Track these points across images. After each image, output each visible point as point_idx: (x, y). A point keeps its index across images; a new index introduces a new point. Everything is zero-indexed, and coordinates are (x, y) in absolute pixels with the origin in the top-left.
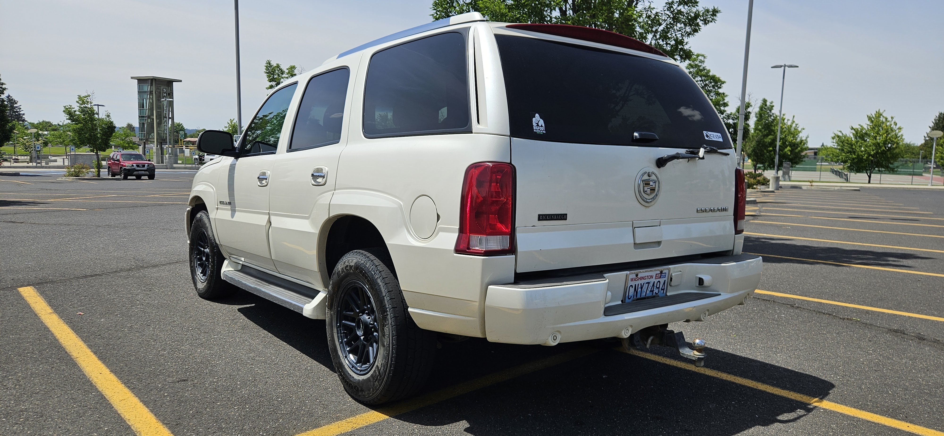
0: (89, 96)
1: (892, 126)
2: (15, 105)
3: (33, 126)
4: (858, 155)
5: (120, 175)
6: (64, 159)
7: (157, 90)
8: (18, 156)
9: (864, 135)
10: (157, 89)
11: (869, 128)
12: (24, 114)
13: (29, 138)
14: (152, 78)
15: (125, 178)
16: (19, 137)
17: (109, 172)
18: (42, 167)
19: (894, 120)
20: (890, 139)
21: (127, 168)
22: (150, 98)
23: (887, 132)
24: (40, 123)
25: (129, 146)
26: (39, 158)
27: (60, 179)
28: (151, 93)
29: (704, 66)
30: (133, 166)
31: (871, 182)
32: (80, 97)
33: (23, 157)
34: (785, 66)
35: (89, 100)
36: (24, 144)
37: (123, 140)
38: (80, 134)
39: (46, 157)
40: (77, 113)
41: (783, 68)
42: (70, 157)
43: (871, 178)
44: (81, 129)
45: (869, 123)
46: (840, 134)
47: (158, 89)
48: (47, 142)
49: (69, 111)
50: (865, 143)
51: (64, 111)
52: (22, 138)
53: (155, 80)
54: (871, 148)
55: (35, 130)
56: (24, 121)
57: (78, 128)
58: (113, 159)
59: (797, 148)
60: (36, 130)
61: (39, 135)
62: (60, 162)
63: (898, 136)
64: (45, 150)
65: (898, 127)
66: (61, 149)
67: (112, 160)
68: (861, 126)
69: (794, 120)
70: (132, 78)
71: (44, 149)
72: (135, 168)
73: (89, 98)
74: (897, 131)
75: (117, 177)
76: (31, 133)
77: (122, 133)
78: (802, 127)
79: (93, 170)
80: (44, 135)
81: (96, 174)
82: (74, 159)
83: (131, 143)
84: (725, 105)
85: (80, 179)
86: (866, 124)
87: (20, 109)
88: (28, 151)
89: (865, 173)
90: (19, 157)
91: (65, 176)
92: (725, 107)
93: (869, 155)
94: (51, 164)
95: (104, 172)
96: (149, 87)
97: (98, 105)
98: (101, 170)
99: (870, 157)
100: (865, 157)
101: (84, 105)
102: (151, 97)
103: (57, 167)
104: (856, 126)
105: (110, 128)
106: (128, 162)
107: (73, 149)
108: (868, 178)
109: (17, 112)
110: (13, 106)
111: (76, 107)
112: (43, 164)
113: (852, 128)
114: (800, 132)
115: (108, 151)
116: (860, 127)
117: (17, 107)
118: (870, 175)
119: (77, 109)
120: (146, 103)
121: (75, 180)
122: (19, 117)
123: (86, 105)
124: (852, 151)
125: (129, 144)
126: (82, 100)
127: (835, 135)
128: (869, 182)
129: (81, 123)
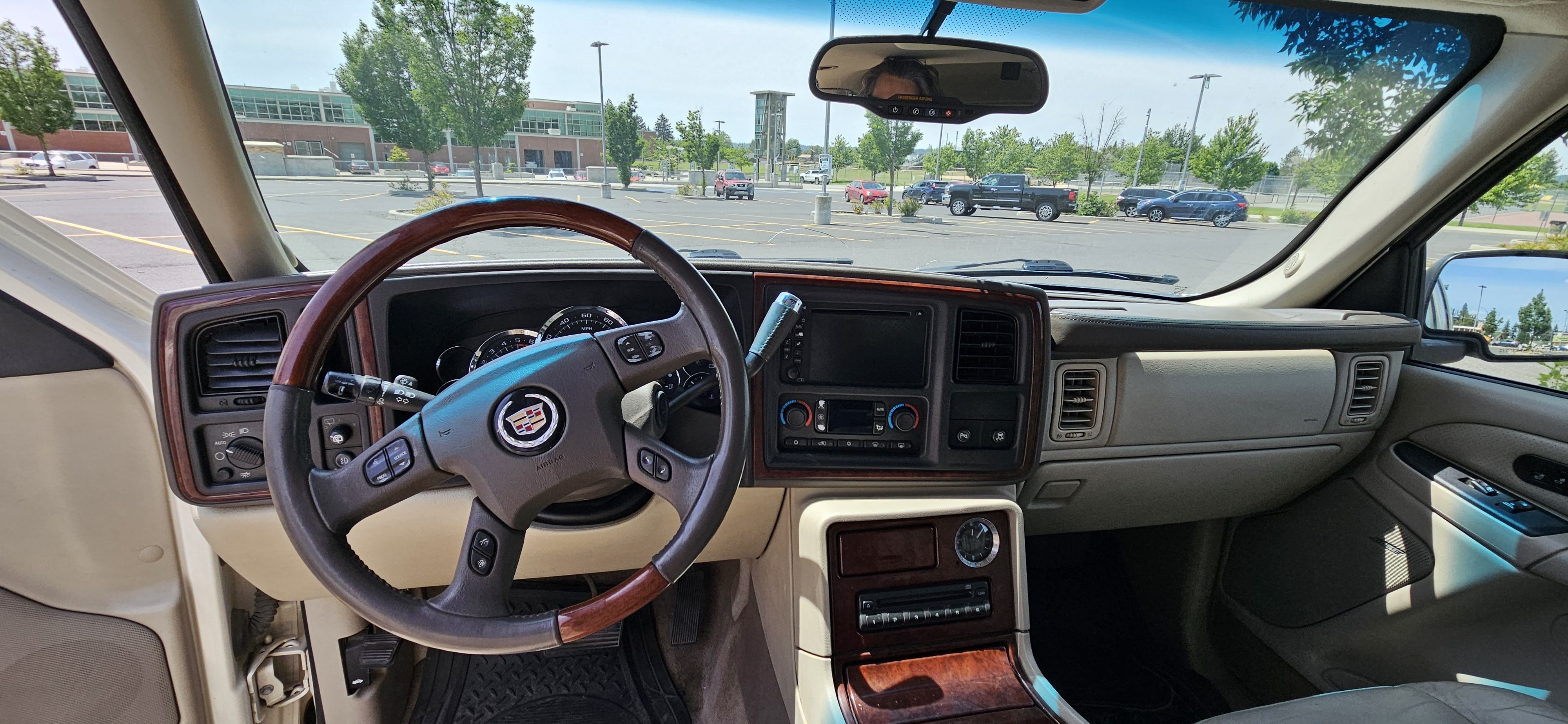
5: (724, 194)
8: (655, 169)
14: (769, 92)
15: (729, 198)
17: (715, 190)
21: (730, 187)
27: (672, 197)
28: (767, 108)
30: (735, 185)
32: (690, 113)
37: (741, 157)
40: (687, 129)
42: (692, 173)
47: (773, 104)
49: (681, 128)
53: (771, 94)
57: (689, 145)
58: (718, 177)
70: (751, 93)
72: (736, 188)
73: (696, 114)
75: (720, 197)
77: (736, 149)
79: (701, 189)
81: (702, 193)
85: (687, 198)
90: (657, 172)
95: (710, 191)
96: (765, 102)
102: (766, 112)
105: (716, 146)
106: (731, 181)
111: (686, 123)
115: (713, 168)
120: (762, 119)
121: (682, 199)
123: (694, 122)
126: (692, 115)
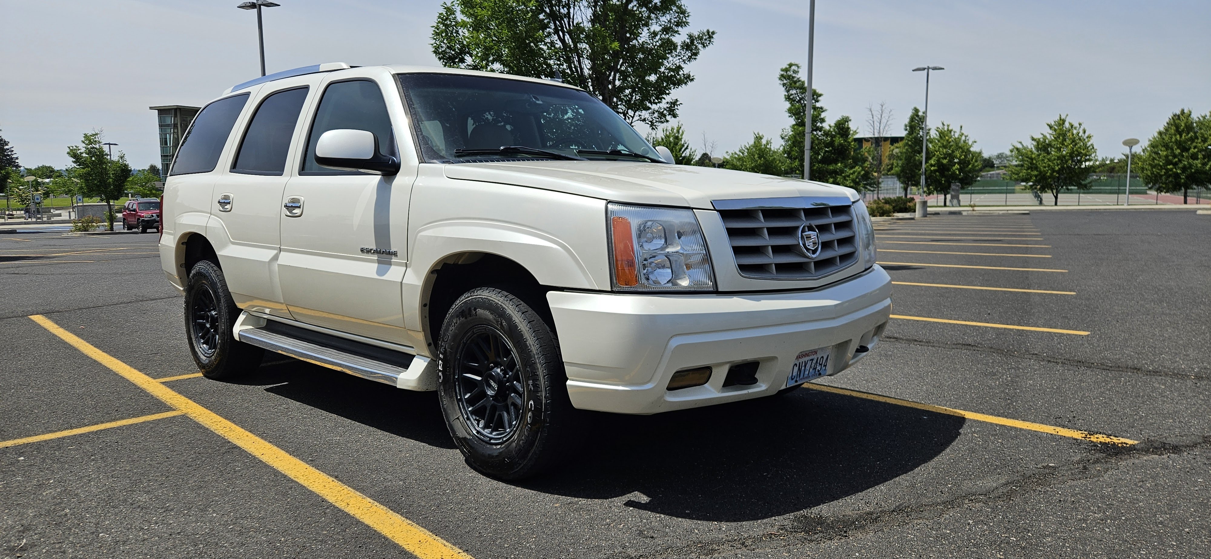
0: (97, 134)
1: (1080, 135)
2: (6, 147)
3: (30, 173)
4: (1040, 172)
5: (137, 228)
6: (69, 212)
7: (183, 122)
8: (13, 210)
9: (1046, 146)
10: (182, 120)
11: (1053, 138)
12: (17, 158)
13: (26, 188)
14: (176, 107)
15: (144, 231)
16: (13, 187)
17: (124, 225)
18: (44, 223)
19: (1082, 128)
20: (1077, 151)
21: (146, 219)
22: (174, 132)
23: (1073, 141)
24: (38, 169)
25: (152, 193)
26: (39, 212)
27: (65, 235)
28: (175, 126)
29: (798, 77)
30: (152, 216)
31: (1058, 204)
32: (86, 136)
33: (18, 212)
34: (928, 68)
35: (97, 139)
36: (20, 196)
37: (142, 186)
38: (87, 180)
39: (47, 210)
40: (84, 155)
41: (926, 70)
42: (78, 209)
43: (1058, 200)
44: (88, 174)
45: (1051, 132)
46: (1019, 146)
47: (184, 120)
48: (48, 192)
49: (74, 153)
50: (1049, 157)
51: (68, 153)
52: (18, 188)
53: (180, 109)
54: (1055, 162)
55: (32, 178)
56: (18, 166)
57: (85, 173)
58: (128, 209)
59: (968, 166)
60: (35, 178)
61: (38, 184)
62: (65, 215)
63: (1088, 146)
64: (47, 202)
65: (1086, 135)
66: (66, 200)
67: (127, 211)
68: (1044, 136)
69: (963, 131)
70: (151, 108)
71: (44, 201)
72: (155, 219)
73: (97, 137)
74: (1086, 140)
75: (134, 230)
76: (28, 182)
77: (142, 177)
78: (973, 140)
79: (106, 224)
80: (44, 183)
81: (108, 228)
82: (82, 211)
83: (154, 189)
84: (823, 121)
85: (89, 234)
86: (1049, 134)
87: (13, 151)
88: (25, 204)
89: (1049, 193)
90: (14, 212)
91: (71, 231)
92: (821, 123)
93: (1053, 170)
94: (56, 219)
95: (118, 226)
96: (173, 118)
97: (109, 144)
98: (115, 223)
99: (1055, 174)
100: (1048, 174)
101: (91, 146)
102: (176, 131)
103: (61, 222)
104: (1038, 136)
105: (124, 172)
106: (147, 212)
107: (80, 200)
108: (1054, 199)
109: (8, 155)
110: (3, 148)
111: (82, 148)
112: (45, 219)
113: (1033, 139)
114: (971, 146)
115: (122, 199)
116: (1042, 136)
117: (8, 149)
118: (1057, 195)
119: (83, 150)
120: (170, 139)
121: (83, 235)
122: (11, 162)
123: (94, 146)
124: (1033, 166)
125: (151, 191)
126: (89, 139)
127: (1013, 147)
128: (1056, 204)
129: (88, 167)
